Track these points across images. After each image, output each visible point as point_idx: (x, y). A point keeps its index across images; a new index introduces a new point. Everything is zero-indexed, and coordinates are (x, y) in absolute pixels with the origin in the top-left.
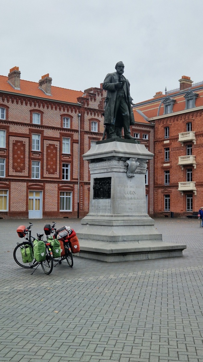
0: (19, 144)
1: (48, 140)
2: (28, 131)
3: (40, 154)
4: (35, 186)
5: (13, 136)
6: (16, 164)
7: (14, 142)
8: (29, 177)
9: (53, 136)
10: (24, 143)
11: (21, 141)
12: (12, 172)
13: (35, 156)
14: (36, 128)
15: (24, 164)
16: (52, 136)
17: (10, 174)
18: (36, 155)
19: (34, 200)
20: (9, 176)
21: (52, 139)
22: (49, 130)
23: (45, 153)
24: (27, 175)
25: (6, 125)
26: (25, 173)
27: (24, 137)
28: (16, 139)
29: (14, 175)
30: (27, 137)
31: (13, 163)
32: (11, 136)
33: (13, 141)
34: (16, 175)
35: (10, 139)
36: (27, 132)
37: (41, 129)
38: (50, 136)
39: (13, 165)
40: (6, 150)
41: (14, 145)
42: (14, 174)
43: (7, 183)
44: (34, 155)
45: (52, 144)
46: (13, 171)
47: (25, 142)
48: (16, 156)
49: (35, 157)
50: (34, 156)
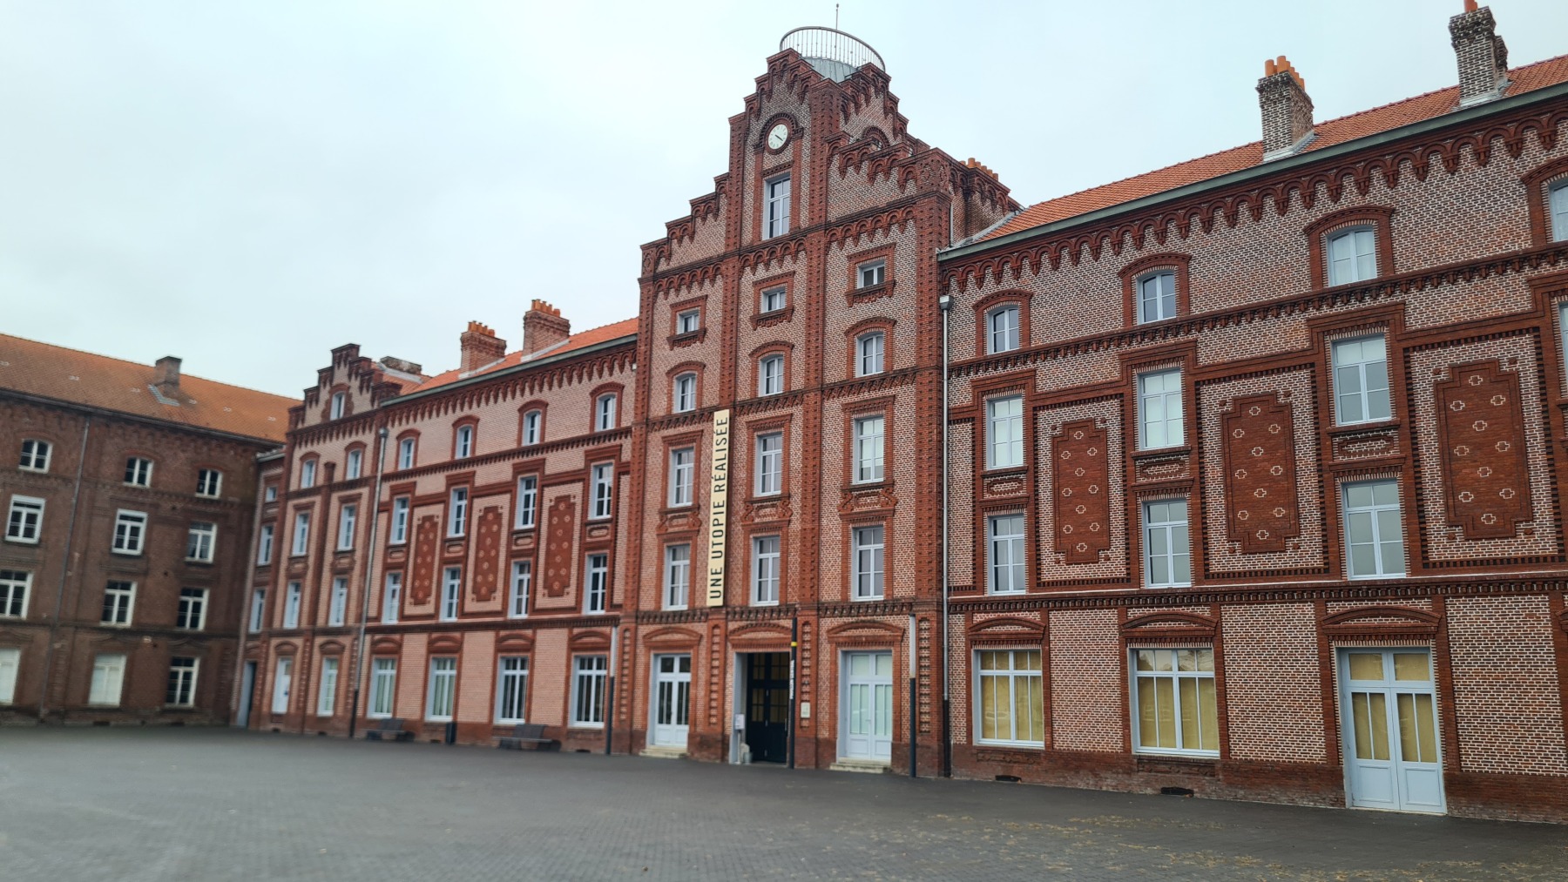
0: (1255, 411)
1: (1444, 345)
2: (1303, 334)
3: (1390, 439)
5: (1219, 381)
6: (1243, 515)
7: (1228, 407)
8: (1326, 571)
9: (1479, 316)
10: (1281, 400)
11: (1265, 394)
12: (1224, 558)
13: (1360, 453)
14: (1354, 305)
15: (1293, 504)
16: (1466, 318)
17: (1215, 568)
18: (1365, 446)
19: (1390, 701)
20: (1210, 576)
21: (1474, 332)
22: (1445, 288)
23: (1427, 423)
24: (1317, 562)
25: (1182, 338)
26: (1306, 552)
27: (1279, 371)
28: (1235, 393)
29: (1239, 567)
30: (1300, 367)
31: (1231, 509)
32: (1210, 382)
33: (1223, 404)
34: (1249, 567)
36: (1298, 341)
37: (1382, 300)
39: (1231, 524)
40: (1188, 452)
41: (1227, 421)
42: (1240, 563)
43: (1207, 612)
44: (1353, 448)
45: (1476, 363)
46: (1233, 551)
47: (1288, 394)
48: (1241, 474)
49: (1356, 458)
50: (1349, 454)
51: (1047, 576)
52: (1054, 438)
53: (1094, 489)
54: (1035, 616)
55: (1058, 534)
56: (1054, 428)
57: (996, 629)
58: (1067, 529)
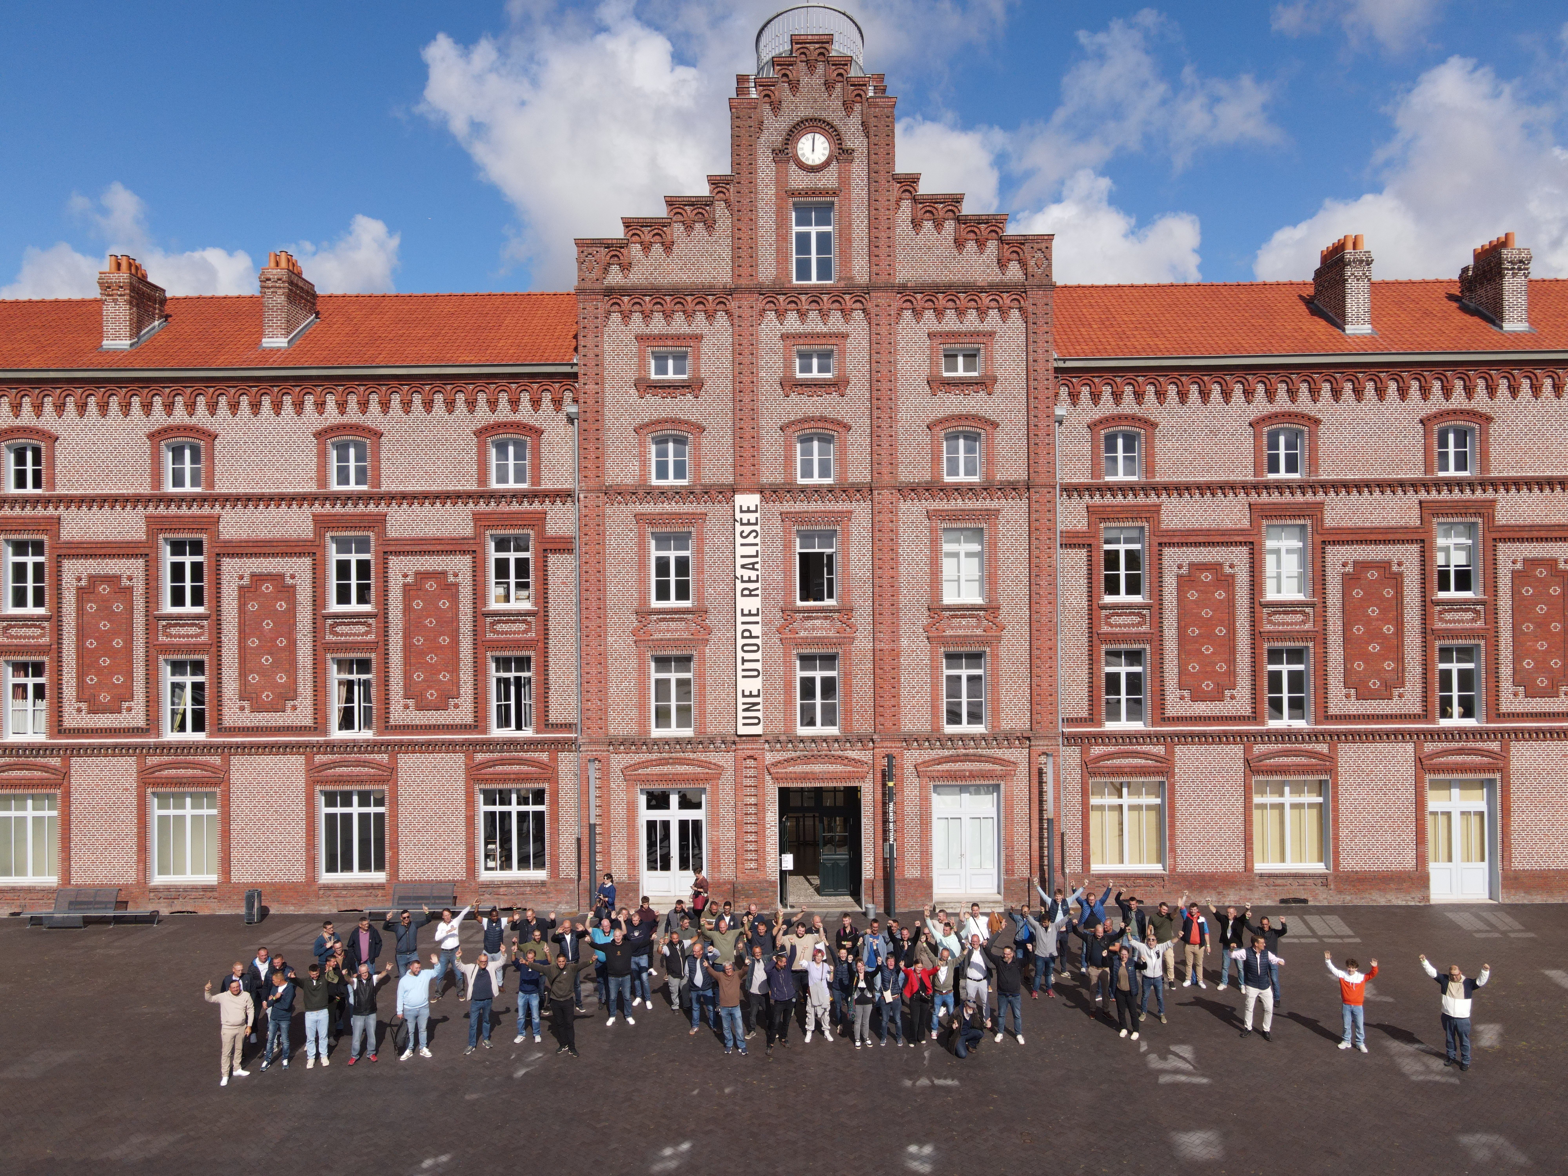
0: (1373, 575)
1: (1521, 540)
2: (1416, 512)
3: (1477, 612)
4: (1459, 759)
5: (1343, 543)
6: (1359, 666)
7: (1349, 569)
8: (1423, 717)
9: (1546, 521)
10: (1395, 568)
11: (1382, 561)
12: (1341, 702)
13: (1454, 621)
14: (1456, 495)
15: (1400, 659)
16: (1538, 521)
17: (1333, 710)
18: (1457, 616)
19: (1456, 819)
20: (1329, 718)
21: (1543, 534)
22: (1525, 495)
23: (1505, 603)
24: (1417, 710)
25: (1309, 497)
26: (1408, 701)
27: (1394, 542)
28: (1356, 557)
29: (1353, 712)
30: (1412, 542)
31: (1348, 660)
32: (1335, 543)
33: (1345, 565)
34: (1361, 712)
35: (1329, 558)
36: (1413, 519)
37: (1479, 494)
38: (1528, 522)
39: (1348, 671)
40: (1312, 605)
41: (1349, 581)
42: (1355, 707)
43: (1323, 748)
44: (1448, 616)
45: (1542, 559)
46: (1348, 696)
47: (1400, 564)
48: (1358, 630)
49: (1451, 626)
50: (1447, 622)
51: (1170, 712)
52: (1179, 577)
53: (1221, 631)
54: (1160, 750)
55: (1182, 672)
56: (1180, 567)
57: (1117, 762)
58: (1194, 667)
